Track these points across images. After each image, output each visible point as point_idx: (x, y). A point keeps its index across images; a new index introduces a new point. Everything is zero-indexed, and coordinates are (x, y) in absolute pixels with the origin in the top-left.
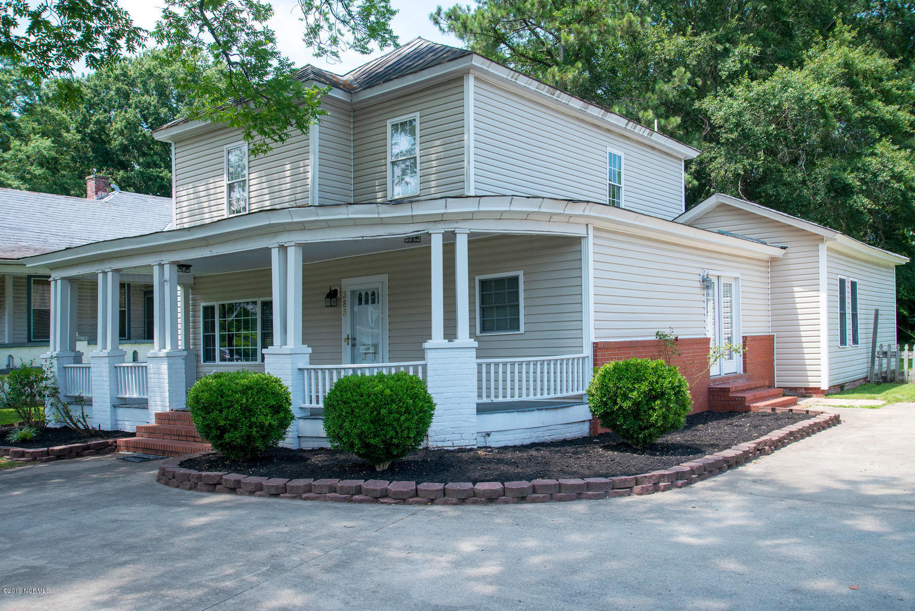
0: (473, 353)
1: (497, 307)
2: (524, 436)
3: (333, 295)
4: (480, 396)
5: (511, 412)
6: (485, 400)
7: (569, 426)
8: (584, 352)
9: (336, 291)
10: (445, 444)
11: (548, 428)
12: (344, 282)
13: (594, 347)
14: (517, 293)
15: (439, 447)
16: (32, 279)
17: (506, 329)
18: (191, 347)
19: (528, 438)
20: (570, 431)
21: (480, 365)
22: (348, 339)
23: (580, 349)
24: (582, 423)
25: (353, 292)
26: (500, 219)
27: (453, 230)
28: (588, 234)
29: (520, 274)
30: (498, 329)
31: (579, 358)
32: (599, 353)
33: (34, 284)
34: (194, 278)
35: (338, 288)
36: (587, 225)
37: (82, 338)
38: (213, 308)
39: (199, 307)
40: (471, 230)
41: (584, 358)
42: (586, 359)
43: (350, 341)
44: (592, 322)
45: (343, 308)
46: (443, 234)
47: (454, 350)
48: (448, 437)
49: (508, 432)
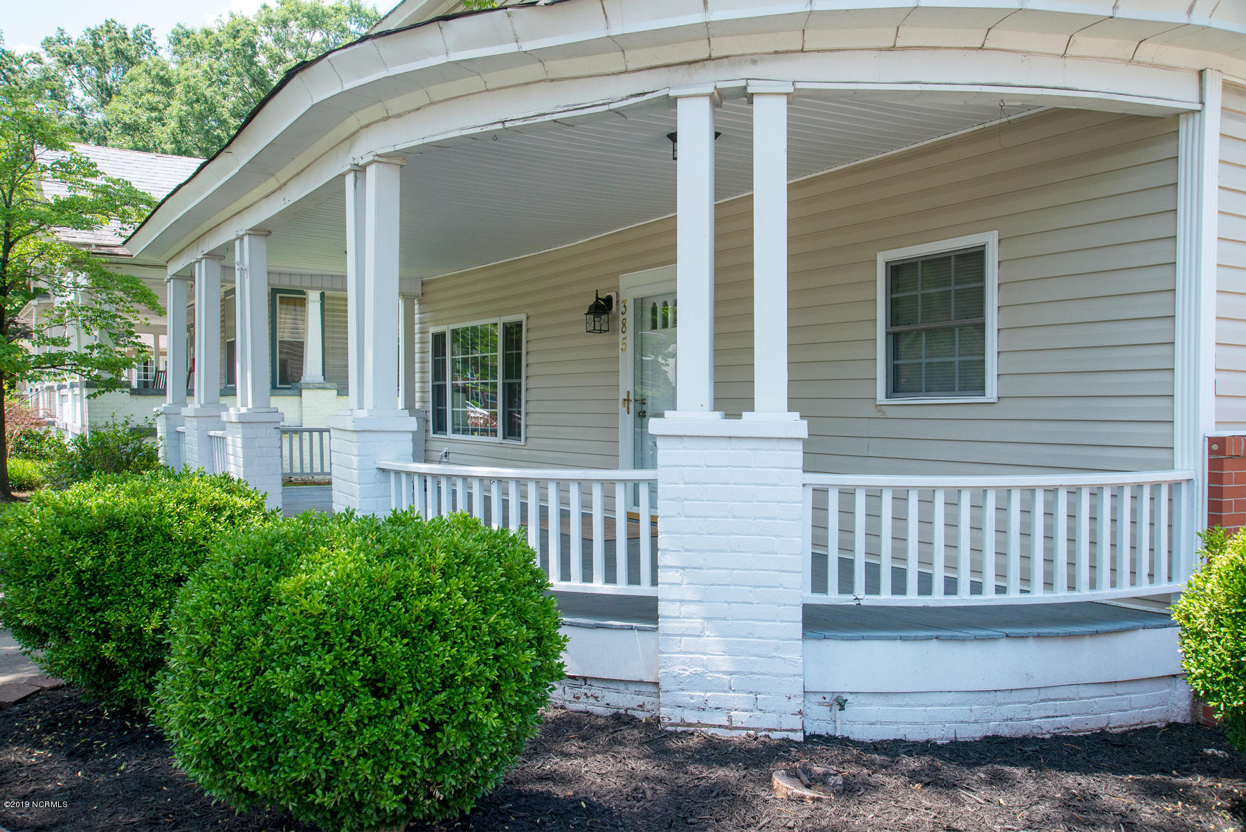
0: (796, 455)
1: (929, 331)
2: (961, 712)
3: (602, 308)
4: (819, 583)
5: (916, 639)
6: (833, 597)
7: (1119, 689)
8: (1178, 464)
9: (609, 300)
10: (706, 718)
11: (1044, 694)
12: (625, 280)
13: (1211, 452)
14: (980, 293)
15: (689, 725)
16: (278, 295)
17: (948, 389)
18: (418, 405)
19: (976, 722)
20: (1125, 704)
21: (820, 493)
22: (628, 400)
23: (1164, 455)
24: (1168, 681)
25: (639, 303)
26: (893, 48)
27: (743, 83)
28: (1202, 103)
29: (990, 240)
30: (929, 390)
31: (1156, 486)
32: (1229, 471)
33: (281, 303)
34: (423, 284)
35: (613, 295)
36: (1201, 73)
37: (328, 385)
38: (443, 335)
39: (427, 335)
40: (798, 86)
41: (1174, 486)
42: (1184, 487)
43: (632, 405)
44: (1207, 377)
45: (621, 336)
46: (711, 96)
47: (734, 444)
48: (714, 697)
49: (907, 699)
